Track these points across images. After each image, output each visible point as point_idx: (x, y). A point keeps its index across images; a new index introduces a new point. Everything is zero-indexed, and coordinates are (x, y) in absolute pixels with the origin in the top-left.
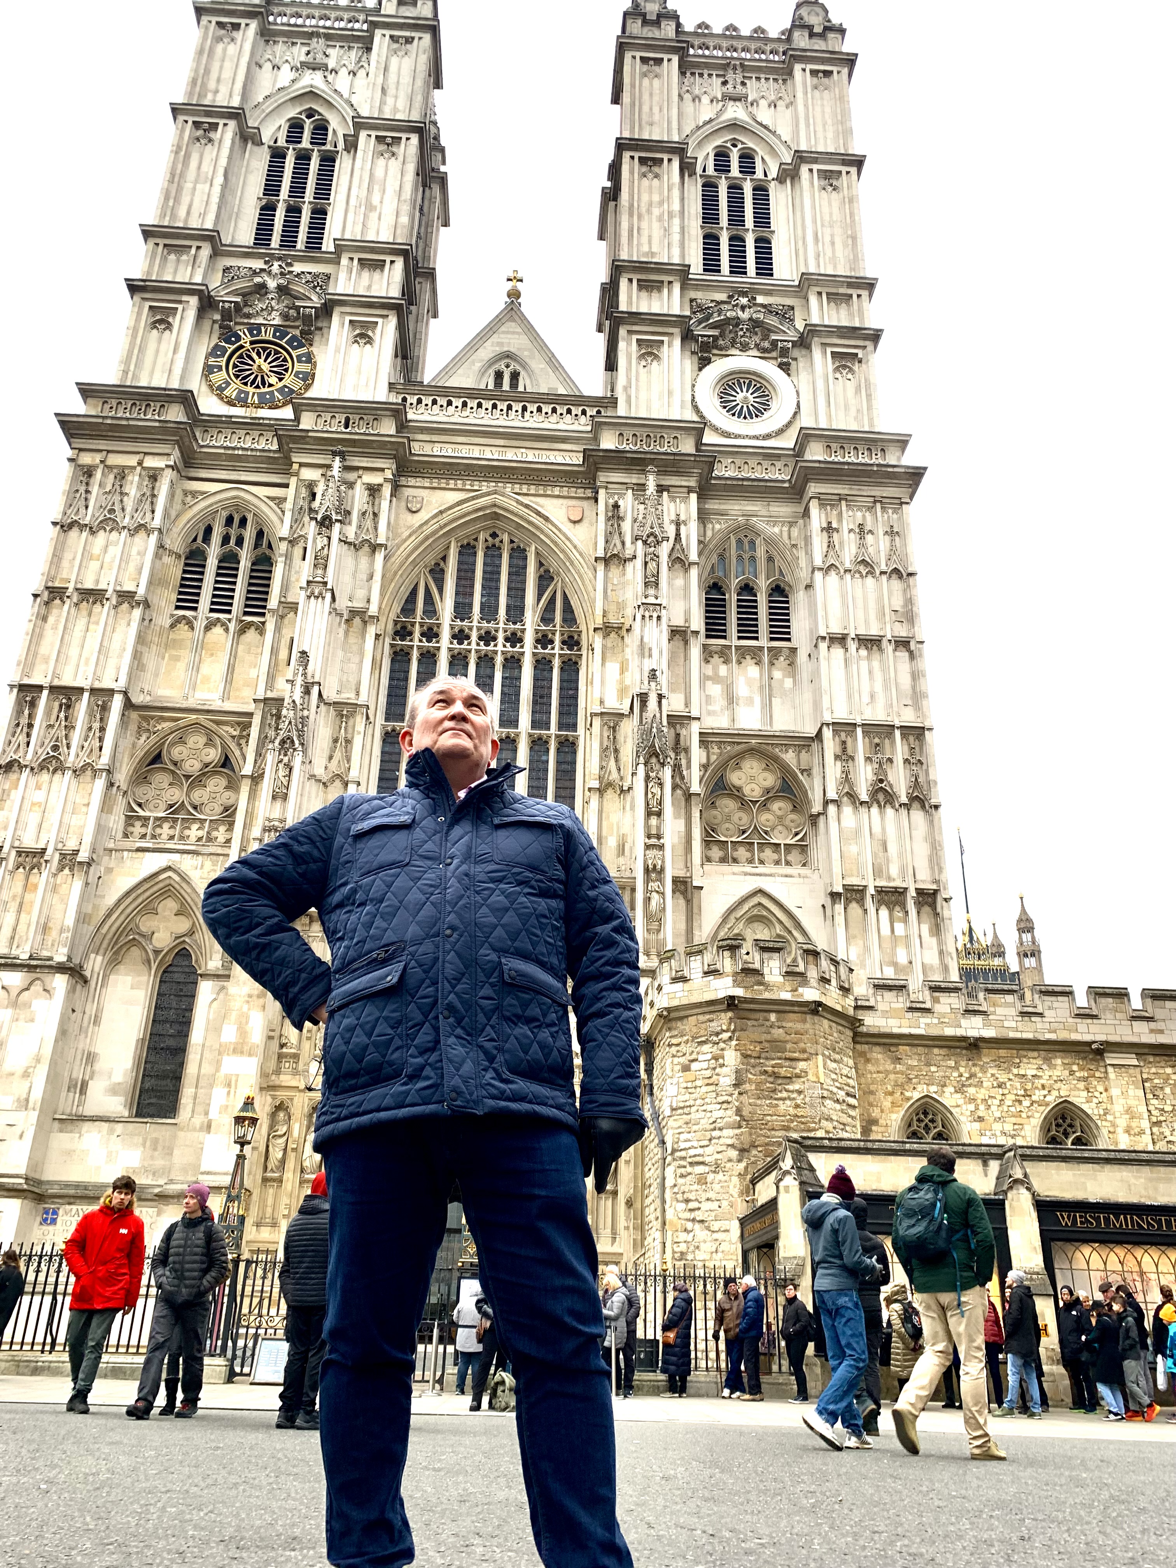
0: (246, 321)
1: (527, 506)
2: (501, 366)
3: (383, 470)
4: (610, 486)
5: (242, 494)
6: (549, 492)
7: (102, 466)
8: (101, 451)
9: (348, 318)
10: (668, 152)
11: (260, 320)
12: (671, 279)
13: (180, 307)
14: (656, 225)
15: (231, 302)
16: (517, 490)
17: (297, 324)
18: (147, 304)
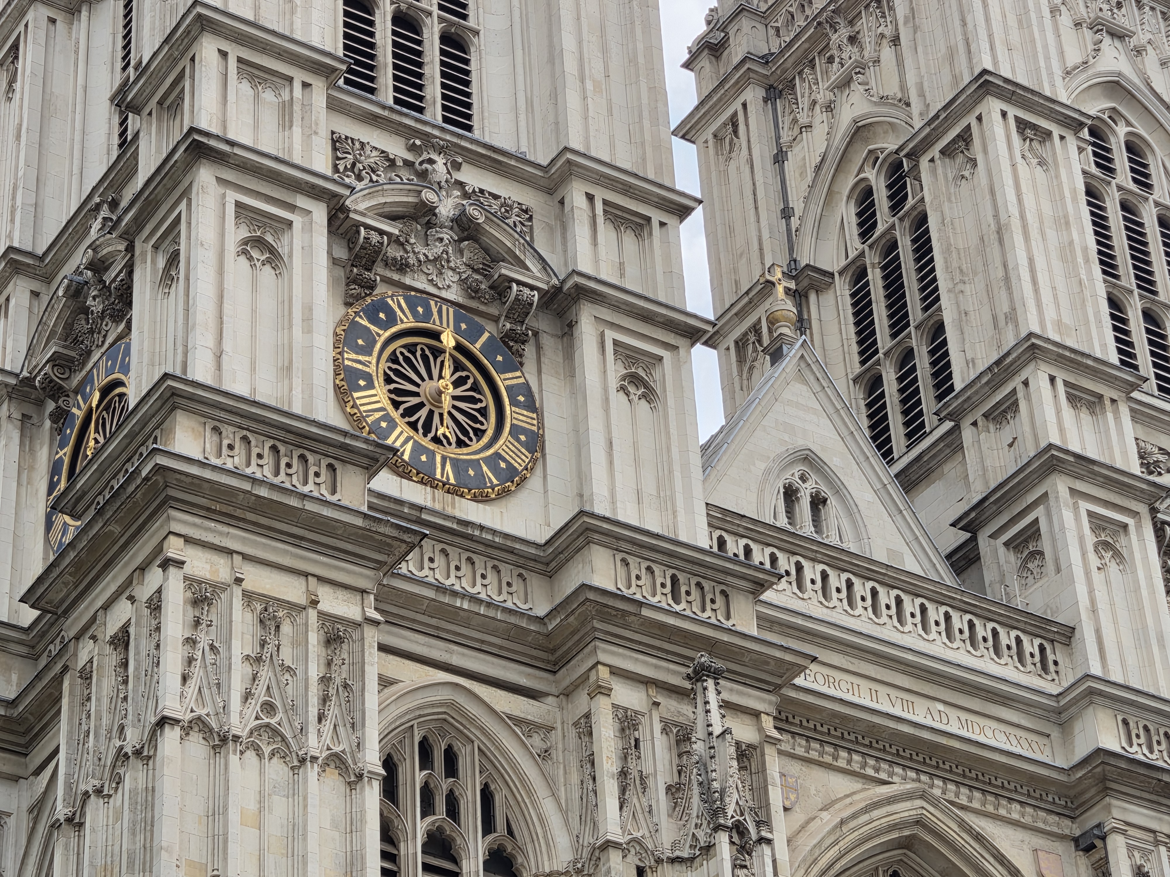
0: (396, 277)
1: (979, 838)
2: (793, 474)
3: (756, 714)
4: (1132, 831)
5: (462, 700)
6: (1002, 812)
7: (237, 592)
8: (230, 552)
9: (610, 335)
10: (1059, 122)
11: (421, 283)
12: (1115, 395)
13: (297, 219)
14: (1057, 265)
15: (381, 232)
16: (951, 796)
17: (493, 310)
18: (232, 196)
